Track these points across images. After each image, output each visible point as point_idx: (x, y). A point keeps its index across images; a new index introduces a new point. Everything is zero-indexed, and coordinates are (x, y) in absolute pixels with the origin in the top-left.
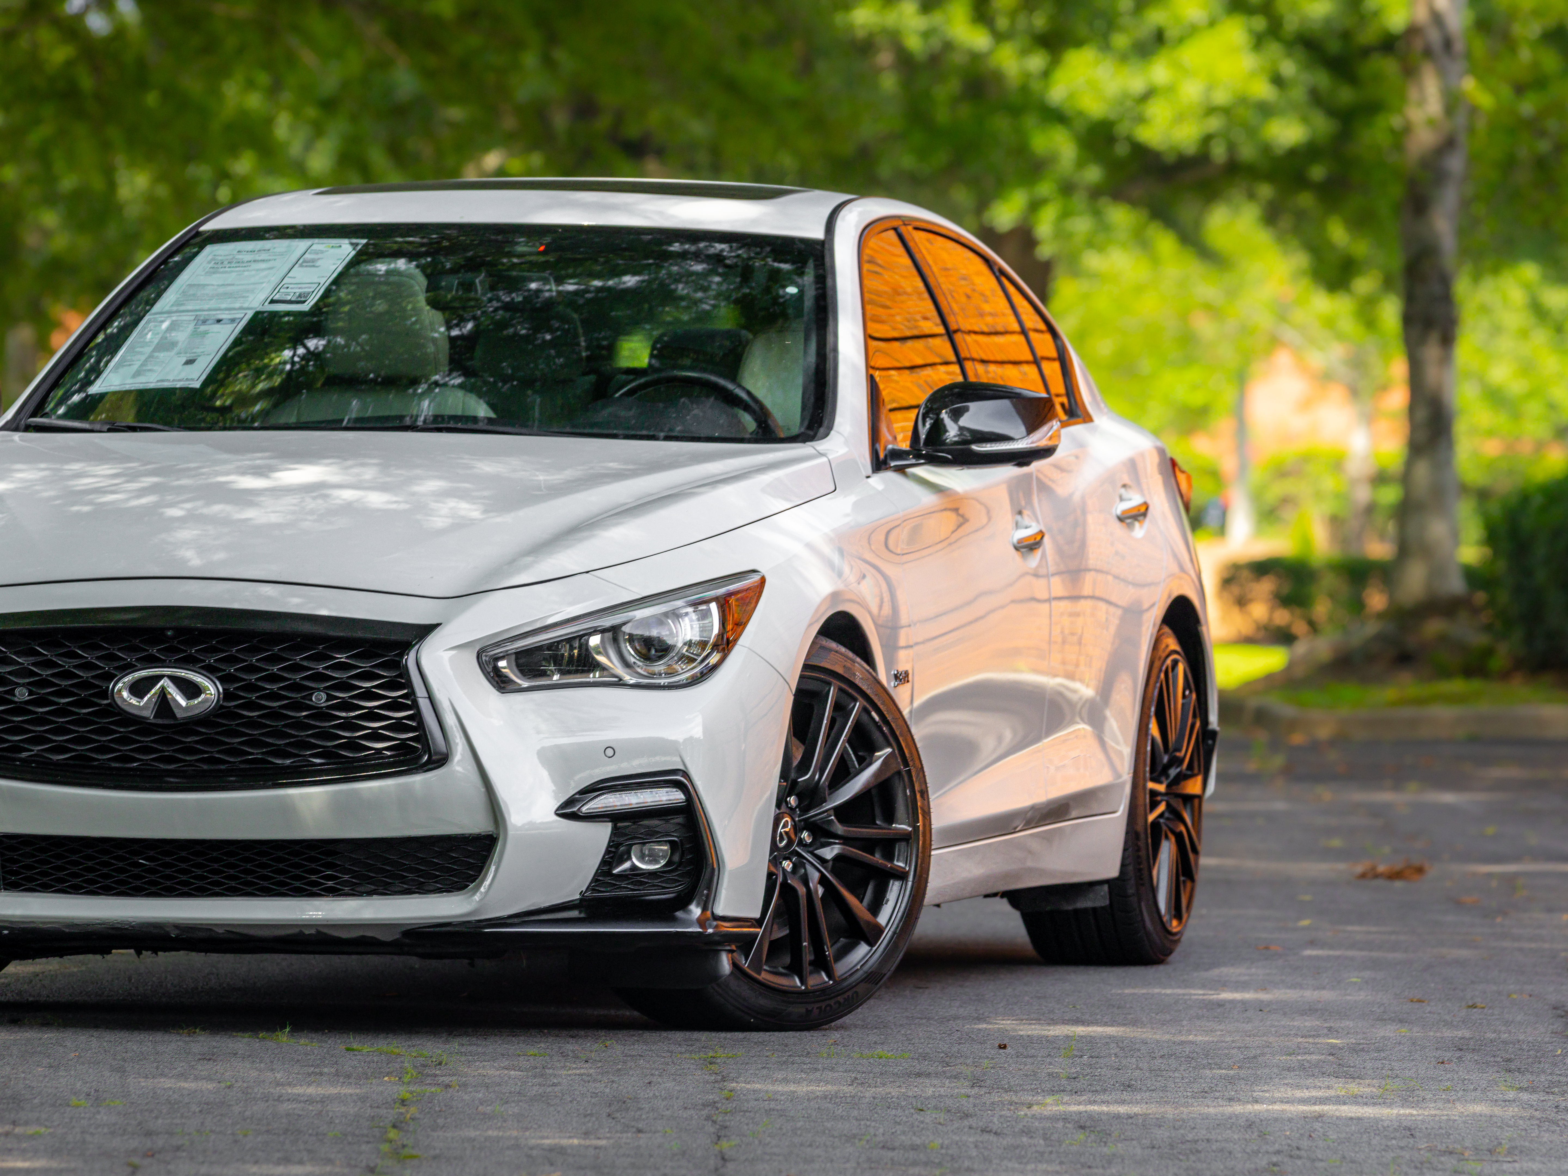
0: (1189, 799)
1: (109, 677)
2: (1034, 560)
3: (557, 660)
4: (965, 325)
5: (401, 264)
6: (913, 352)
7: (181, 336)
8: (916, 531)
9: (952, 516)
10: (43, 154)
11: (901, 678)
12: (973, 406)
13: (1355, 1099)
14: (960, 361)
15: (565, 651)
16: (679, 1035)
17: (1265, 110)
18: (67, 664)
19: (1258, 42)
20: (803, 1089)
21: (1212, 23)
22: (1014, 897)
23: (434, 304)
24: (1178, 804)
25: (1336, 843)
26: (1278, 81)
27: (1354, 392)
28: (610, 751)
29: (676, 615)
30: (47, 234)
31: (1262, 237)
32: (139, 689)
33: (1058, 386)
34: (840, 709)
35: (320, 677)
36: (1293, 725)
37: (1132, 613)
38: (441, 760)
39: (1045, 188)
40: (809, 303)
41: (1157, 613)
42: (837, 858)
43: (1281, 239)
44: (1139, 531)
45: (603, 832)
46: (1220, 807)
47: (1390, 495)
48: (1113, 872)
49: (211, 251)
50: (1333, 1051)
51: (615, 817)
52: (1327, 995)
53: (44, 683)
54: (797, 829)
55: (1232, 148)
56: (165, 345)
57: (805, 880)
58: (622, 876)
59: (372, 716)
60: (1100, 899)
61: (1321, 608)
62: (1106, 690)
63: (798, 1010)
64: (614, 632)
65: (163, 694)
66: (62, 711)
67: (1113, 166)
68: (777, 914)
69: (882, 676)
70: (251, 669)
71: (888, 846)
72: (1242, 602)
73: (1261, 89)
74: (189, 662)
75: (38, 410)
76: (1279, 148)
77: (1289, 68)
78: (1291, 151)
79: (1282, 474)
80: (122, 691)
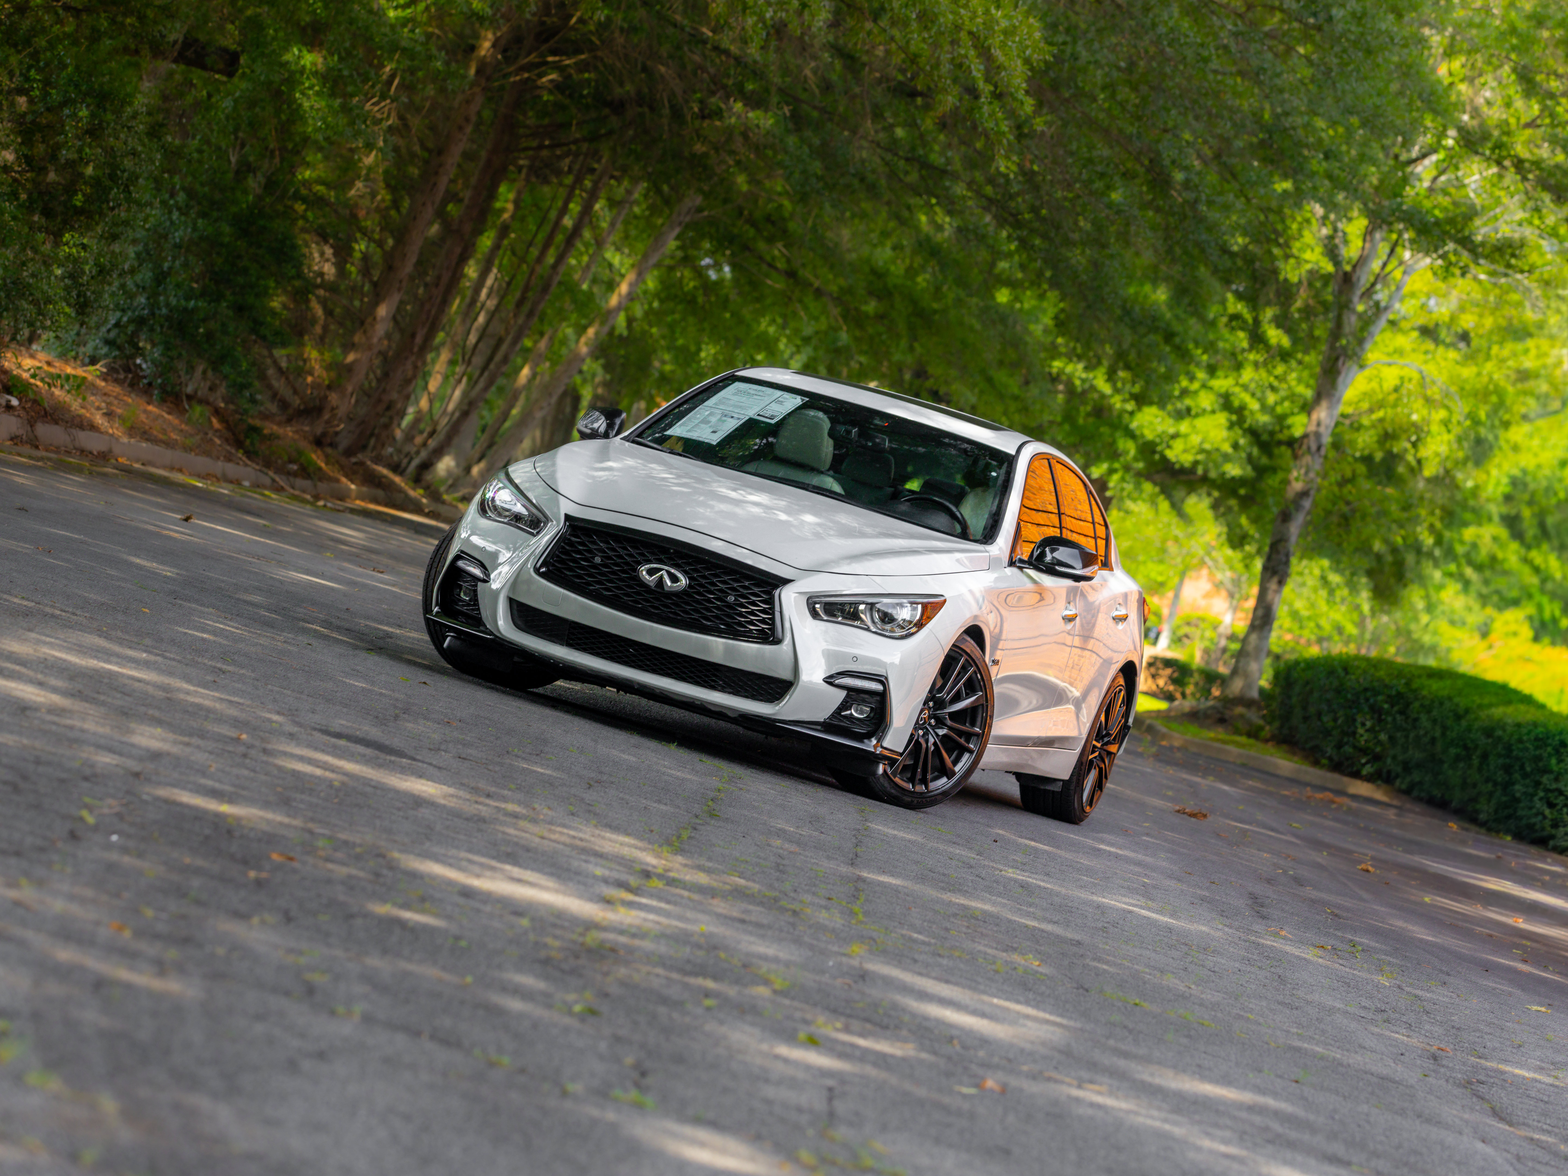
0: (1109, 754)
1: (639, 563)
2: (1070, 626)
3: (843, 611)
4: (1068, 512)
5: (821, 414)
6: (1040, 518)
7: (713, 420)
8: (1020, 598)
9: (1038, 597)
10: (672, 327)
11: (995, 662)
12: (1061, 548)
13: (1149, 909)
14: (1061, 528)
15: (847, 608)
16: (851, 796)
17: (1226, 458)
18: (622, 552)
19: (1231, 426)
20: (901, 834)
21: (1213, 412)
22: (1019, 776)
23: (830, 435)
24: (1104, 754)
25: (1170, 793)
26: (1235, 446)
27: (1231, 595)
28: (855, 658)
29: (901, 606)
30: (664, 362)
31: (1209, 514)
32: (651, 572)
33: (1102, 552)
34: (964, 669)
35: (734, 589)
36: (1164, 736)
37: (1107, 662)
38: (778, 642)
39: (1116, 465)
40: (1000, 482)
41: (1119, 666)
42: (944, 736)
43: (1217, 518)
44: (1121, 626)
45: (842, 694)
46: (1121, 763)
47: (1235, 646)
48: (1066, 777)
49: (737, 385)
50: (1144, 885)
51: (849, 689)
52: (1149, 860)
53: (609, 558)
54: (930, 717)
55: (1206, 472)
56: (705, 421)
57: (927, 741)
58: (845, 717)
59: (752, 613)
60: (1057, 788)
61: (1190, 689)
62: (1085, 695)
63: (908, 799)
64: (872, 605)
65: (661, 578)
66: (614, 573)
67: (1150, 464)
68: (910, 753)
69: (987, 659)
70: (704, 577)
71: (969, 736)
72: (1154, 676)
73: (1227, 448)
74: (677, 566)
75: (640, 435)
76: (1228, 476)
77: (1242, 441)
78: (1233, 479)
79: (1188, 624)
80: (643, 571)
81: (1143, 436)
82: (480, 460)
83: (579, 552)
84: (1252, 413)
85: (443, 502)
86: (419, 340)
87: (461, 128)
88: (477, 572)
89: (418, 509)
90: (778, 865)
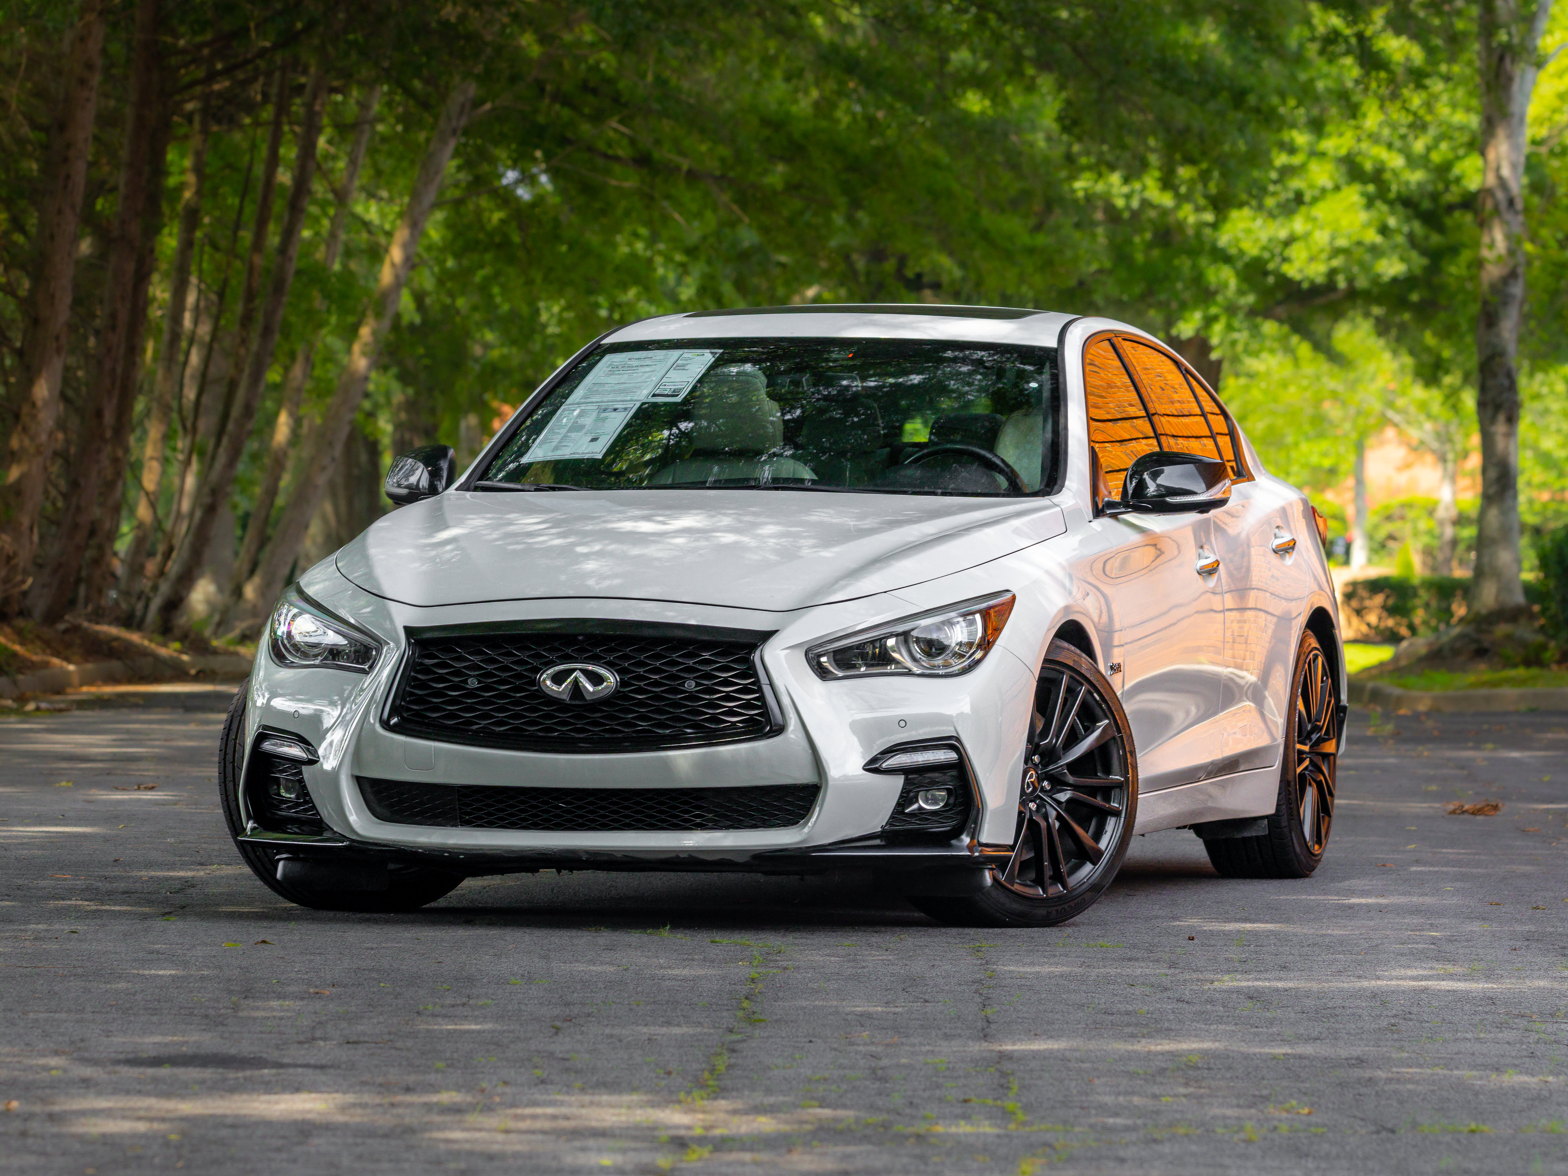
0: (1326, 756)
1: (536, 670)
2: (1212, 582)
3: (864, 656)
4: (1161, 411)
5: (748, 367)
6: (1122, 430)
7: (588, 421)
8: (1125, 561)
9: (1152, 550)
10: (485, 288)
11: (1116, 668)
12: (1167, 469)
13: (1451, 977)
14: (1157, 436)
15: (869, 650)
16: (954, 931)
17: (1376, 252)
18: (506, 661)
19: (1370, 203)
20: (1046, 969)
21: (1337, 188)
22: (1199, 829)
23: (772, 396)
24: (1318, 760)
25: (1434, 788)
26: (1384, 230)
27: (1442, 458)
28: (903, 722)
29: (950, 623)
30: (488, 347)
31: (1376, 343)
32: (558, 679)
33: (1229, 454)
34: (1071, 692)
35: (690, 670)
36: (1399, 701)
37: (1284, 620)
38: (779, 730)
39: (1214, 310)
40: (1046, 394)
41: (1302, 620)
42: (1070, 801)
44: (1289, 560)
45: (898, 782)
46: (1347, 761)
47: (1469, 532)
48: (1271, 810)
49: (608, 358)
50: (1434, 941)
51: (905, 771)
52: (1428, 900)
53: (489, 675)
54: (1040, 779)
55: (1351, 281)
56: (576, 427)
57: (1046, 817)
58: (912, 814)
59: (728, 698)
60: (1262, 830)
61: (1419, 616)
62: (1265, 677)
63: (1042, 912)
64: (906, 635)
65: (576, 683)
66: (502, 695)
67: (1265, 293)
68: (1024, 842)
69: (1102, 667)
70: (641, 664)
71: (1106, 792)
72: (1359, 612)
73: (1372, 237)
74: (595, 659)
75: (484, 475)
76: (1386, 279)
77: (1392, 222)
78: (1395, 280)
79: (1389, 518)
80: (546, 681)
81: (1242, 252)
82: (252, 572)
83: (441, 679)
84: (1395, 173)
85: (215, 652)
86: (109, 418)
87: (83, 82)
88: (295, 751)
89: (180, 674)
90: (873, 1070)
